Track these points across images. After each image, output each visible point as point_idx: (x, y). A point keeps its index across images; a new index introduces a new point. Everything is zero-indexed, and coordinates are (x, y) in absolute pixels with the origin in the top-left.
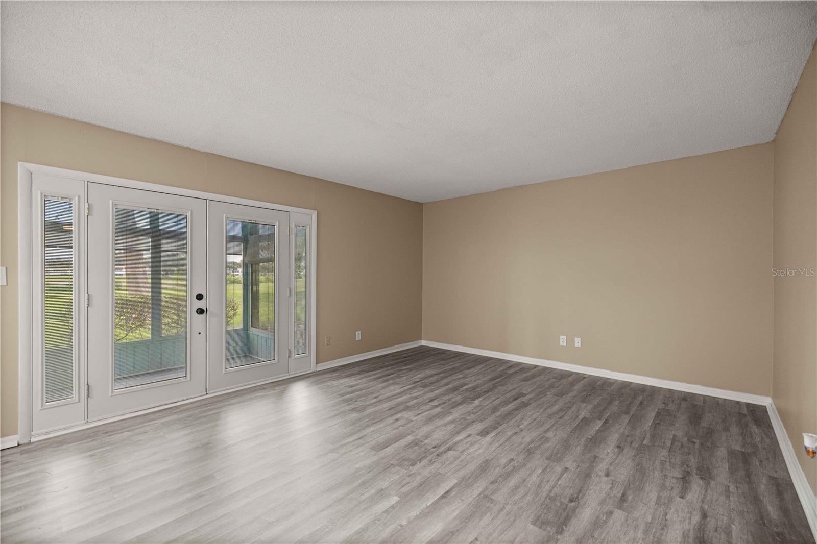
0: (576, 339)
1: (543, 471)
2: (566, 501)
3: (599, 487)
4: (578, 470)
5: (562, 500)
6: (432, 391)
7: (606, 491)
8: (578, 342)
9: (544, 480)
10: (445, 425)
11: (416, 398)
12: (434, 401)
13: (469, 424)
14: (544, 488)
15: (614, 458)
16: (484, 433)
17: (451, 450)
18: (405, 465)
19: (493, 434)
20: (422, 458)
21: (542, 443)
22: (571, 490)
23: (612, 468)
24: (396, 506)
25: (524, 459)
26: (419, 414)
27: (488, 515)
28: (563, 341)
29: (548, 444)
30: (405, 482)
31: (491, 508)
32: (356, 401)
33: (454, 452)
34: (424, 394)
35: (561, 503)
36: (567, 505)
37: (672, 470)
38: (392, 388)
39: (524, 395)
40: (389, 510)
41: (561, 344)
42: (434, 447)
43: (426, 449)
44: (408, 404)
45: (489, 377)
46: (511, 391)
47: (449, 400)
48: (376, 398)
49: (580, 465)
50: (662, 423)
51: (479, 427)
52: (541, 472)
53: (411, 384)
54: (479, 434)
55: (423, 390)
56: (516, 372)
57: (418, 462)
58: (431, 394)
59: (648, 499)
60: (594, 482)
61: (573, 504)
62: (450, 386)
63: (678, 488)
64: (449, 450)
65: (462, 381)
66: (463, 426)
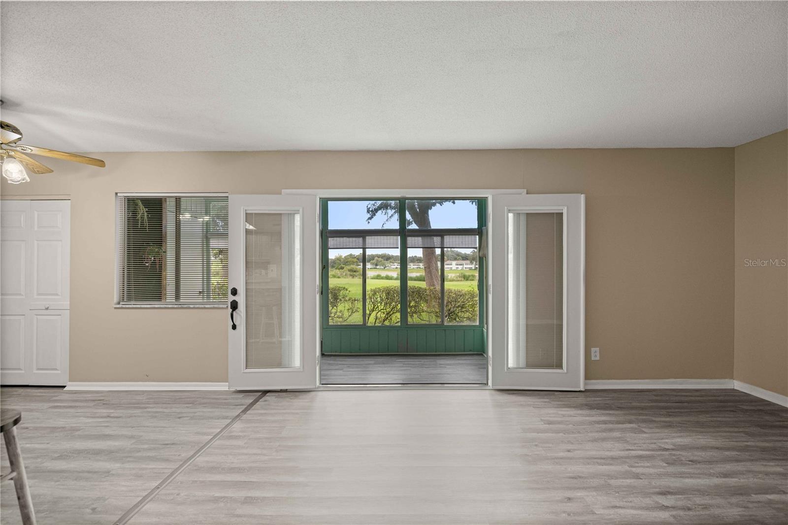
6: (682, 475)
11: (637, 476)
12: (669, 497)
26: (616, 507)
32: (536, 445)
34: (660, 475)
38: (608, 445)
44: (613, 482)
48: (569, 451)
53: (649, 450)
55: (664, 467)
58: (673, 480)
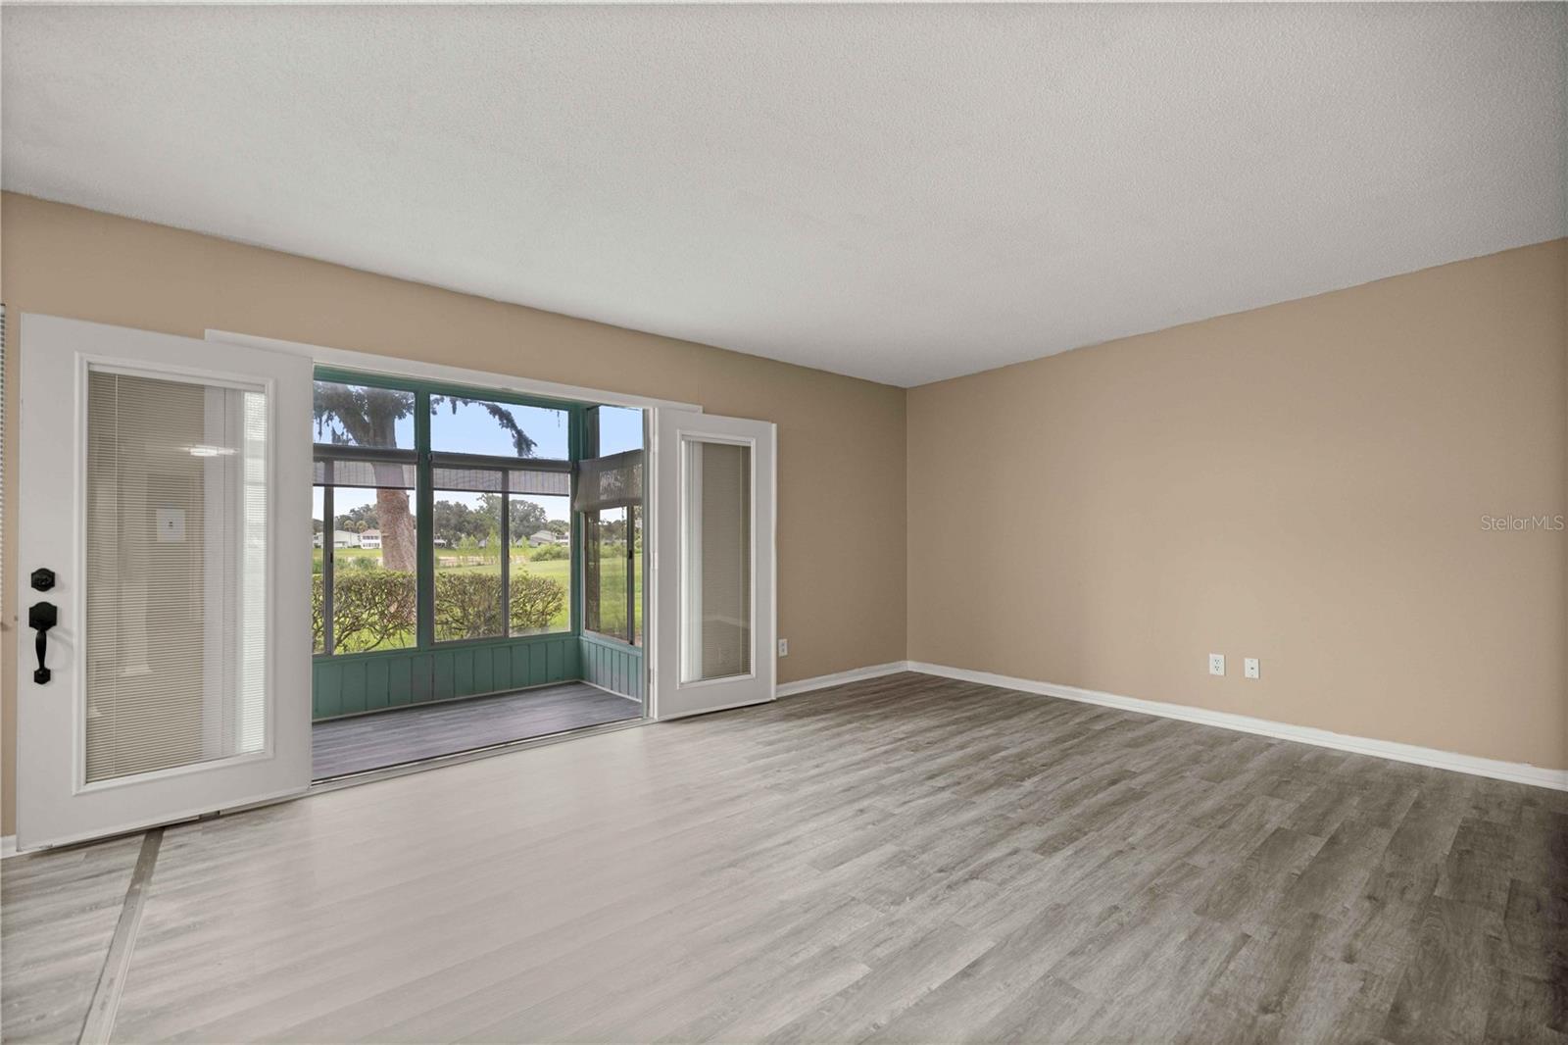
0: (1247, 660)
1: (1190, 938)
2: (1253, 1009)
3: (1332, 984)
4: (1275, 941)
5: (1242, 1004)
6: (932, 758)
7: (1349, 994)
8: (1251, 667)
9: (1195, 958)
10: (962, 827)
11: (899, 770)
12: (937, 778)
13: (1013, 828)
14: (1195, 976)
15: (1363, 921)
16: (1048, 848)
17: (977, 879)
18: (882, 902)
19: (1068, 851)
20: (917, 890)
21: (1182, 879)
22: (1263, 985)
23: (1359, 945)
24: (865, 984)
25: (1144, 908)
26: (905, 803)
27: (1068, 1022)
28: (1216, 664)
29: (1196, 882)
30: (881, 936)
31: (1072, 1008)
32: (779, 771)
33: (984, 883)
34: (916, 763)
35: (1240, 1011)
36: (1255, 1019)
37: (1520, 960)
38: (849, 749)
39: (1134, 775)
40: (851, 991)
41: (1212, 671)
42: (941, 871)
43: (923, 872)
44: (883, 782)
45: (1052, 736)
46: (1102, 765)
47: (969, 777)
48: (817, 766)
49: (1279, 931)
50: (1476, 852)
51: (1034, 835)
52: (1186, 940)
53: (888, 744)
54: (1039, 848)
55: (912, 755)
56: (1112, 728)
57: (908, 898)
58: (929, 764)
59: (1463, 1023)
60: (1317, 970)
61: (1269, 1017)
62: (969, 750)
63: (1542, 1003)
64: (972, 879)
65: (993, 742)
66: (1001, 832)
